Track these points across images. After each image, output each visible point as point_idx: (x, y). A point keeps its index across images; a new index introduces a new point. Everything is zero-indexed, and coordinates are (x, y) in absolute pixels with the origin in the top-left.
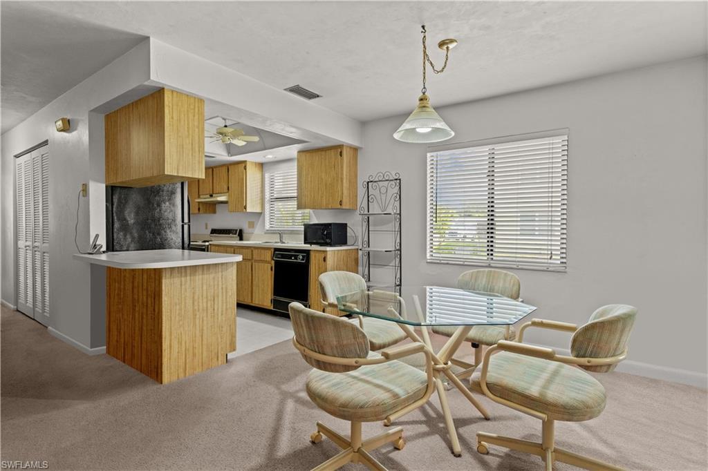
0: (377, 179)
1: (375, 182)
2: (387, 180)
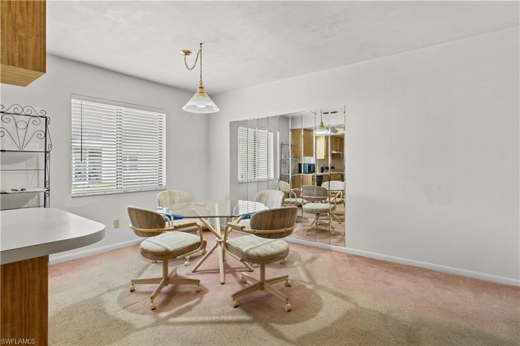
0: (11, 111)
1: (8, 114)
2: (28, 115)
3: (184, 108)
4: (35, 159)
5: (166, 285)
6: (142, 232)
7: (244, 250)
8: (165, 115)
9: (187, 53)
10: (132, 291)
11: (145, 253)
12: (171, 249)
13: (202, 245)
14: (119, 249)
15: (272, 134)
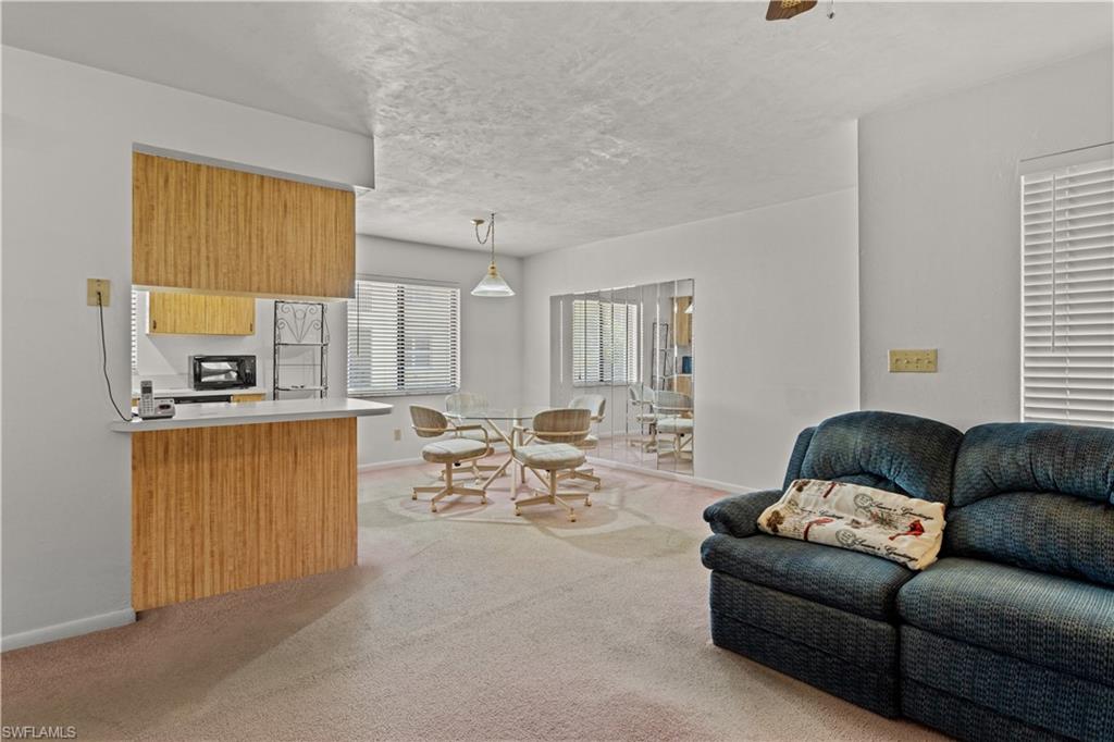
3: (472, 293)
4: (311, 353)
5: (449, 494)
6: (424, 432)
7: (529, 455)
8: (459, 291)
9: (479, 222)
10: (415, 499)
11: (427, 455)
12: (453, 452)
13: (488, 451)
14: (399, 468)
15: (635, 306)
